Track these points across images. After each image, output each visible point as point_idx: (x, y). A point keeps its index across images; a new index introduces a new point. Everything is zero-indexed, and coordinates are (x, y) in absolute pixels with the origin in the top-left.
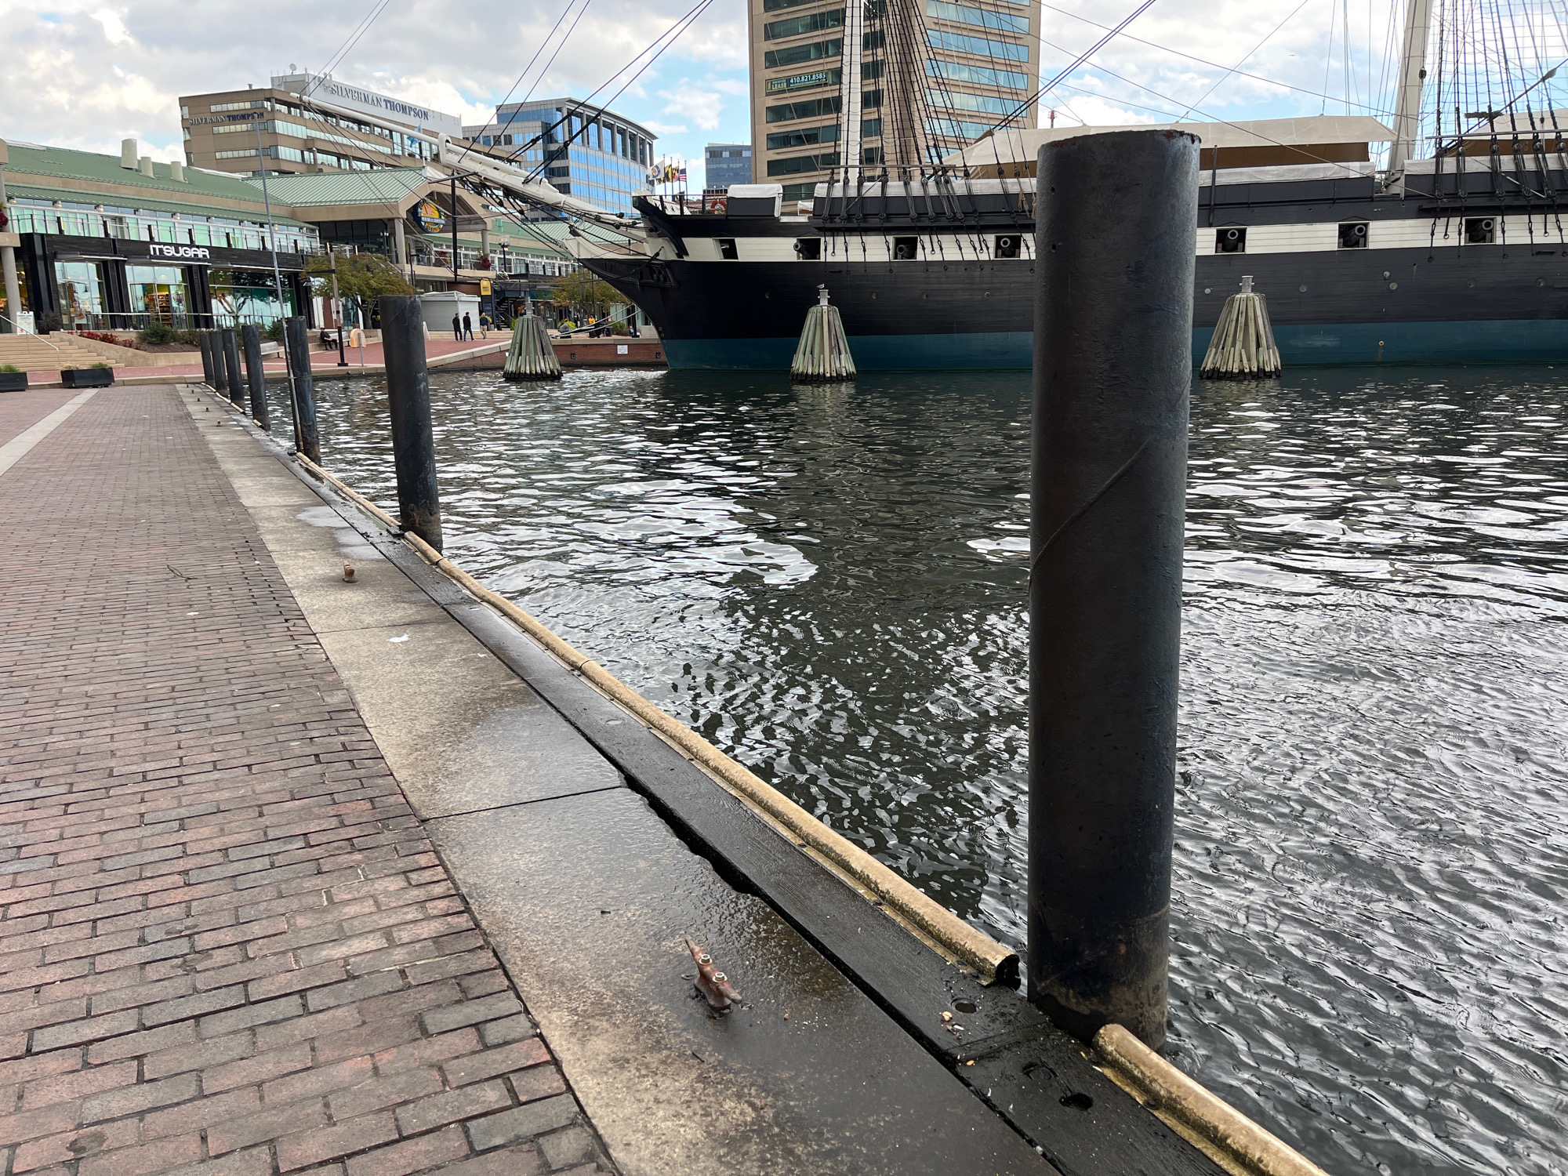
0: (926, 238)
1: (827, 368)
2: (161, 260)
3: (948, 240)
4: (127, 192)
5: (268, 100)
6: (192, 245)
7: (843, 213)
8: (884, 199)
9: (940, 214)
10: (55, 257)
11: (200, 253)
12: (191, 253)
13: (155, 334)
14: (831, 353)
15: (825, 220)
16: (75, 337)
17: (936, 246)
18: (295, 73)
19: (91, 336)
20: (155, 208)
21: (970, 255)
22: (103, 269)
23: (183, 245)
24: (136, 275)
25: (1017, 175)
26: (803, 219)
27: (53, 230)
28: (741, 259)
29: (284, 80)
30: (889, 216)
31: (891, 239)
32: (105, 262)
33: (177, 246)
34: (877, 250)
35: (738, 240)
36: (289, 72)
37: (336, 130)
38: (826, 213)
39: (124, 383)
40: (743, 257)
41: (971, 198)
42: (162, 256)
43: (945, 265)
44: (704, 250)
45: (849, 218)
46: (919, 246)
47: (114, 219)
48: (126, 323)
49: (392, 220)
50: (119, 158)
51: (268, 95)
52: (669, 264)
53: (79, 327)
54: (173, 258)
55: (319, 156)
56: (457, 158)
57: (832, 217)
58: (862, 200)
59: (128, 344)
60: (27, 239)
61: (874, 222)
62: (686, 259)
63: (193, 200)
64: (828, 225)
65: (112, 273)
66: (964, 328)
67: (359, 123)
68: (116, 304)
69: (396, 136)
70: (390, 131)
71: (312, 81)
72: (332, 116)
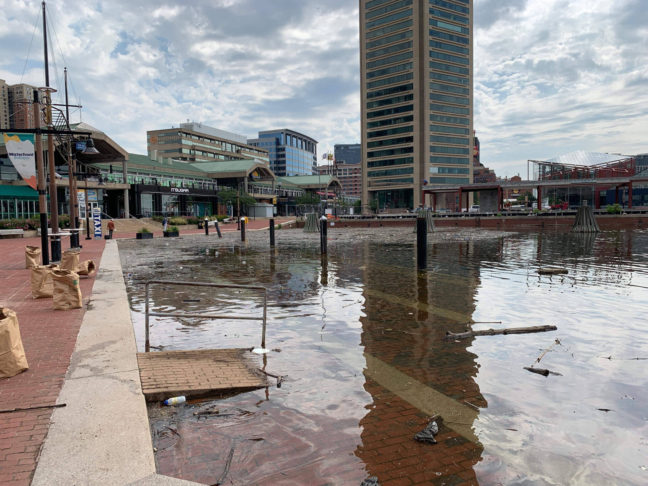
5: (180, 132)
6: (183, 188)
10: (141, 193)
11: (187, 190)
12: (183, 191)
16: (149, 220)
18: (189, 122)
19: (152, 220)
22: (154, 197)
24: (165, 199)
27: (141, 183)
29: (185, 125)
32: (156, 194)
33: (179, 188)
36: (187, 122)
37: (202, 142)
42: (175, 192)
48: (160, 215)
49: (244, 177)
50: (148, 157)
53: (149, 217)
54: (178, 192)
55: (196, 152)
65: (157, 198)
67: (211, 139)
68: (158, 208)
69: (224, 144)
70: (222, 142)
71: (195, 125)
72: (202, 137)
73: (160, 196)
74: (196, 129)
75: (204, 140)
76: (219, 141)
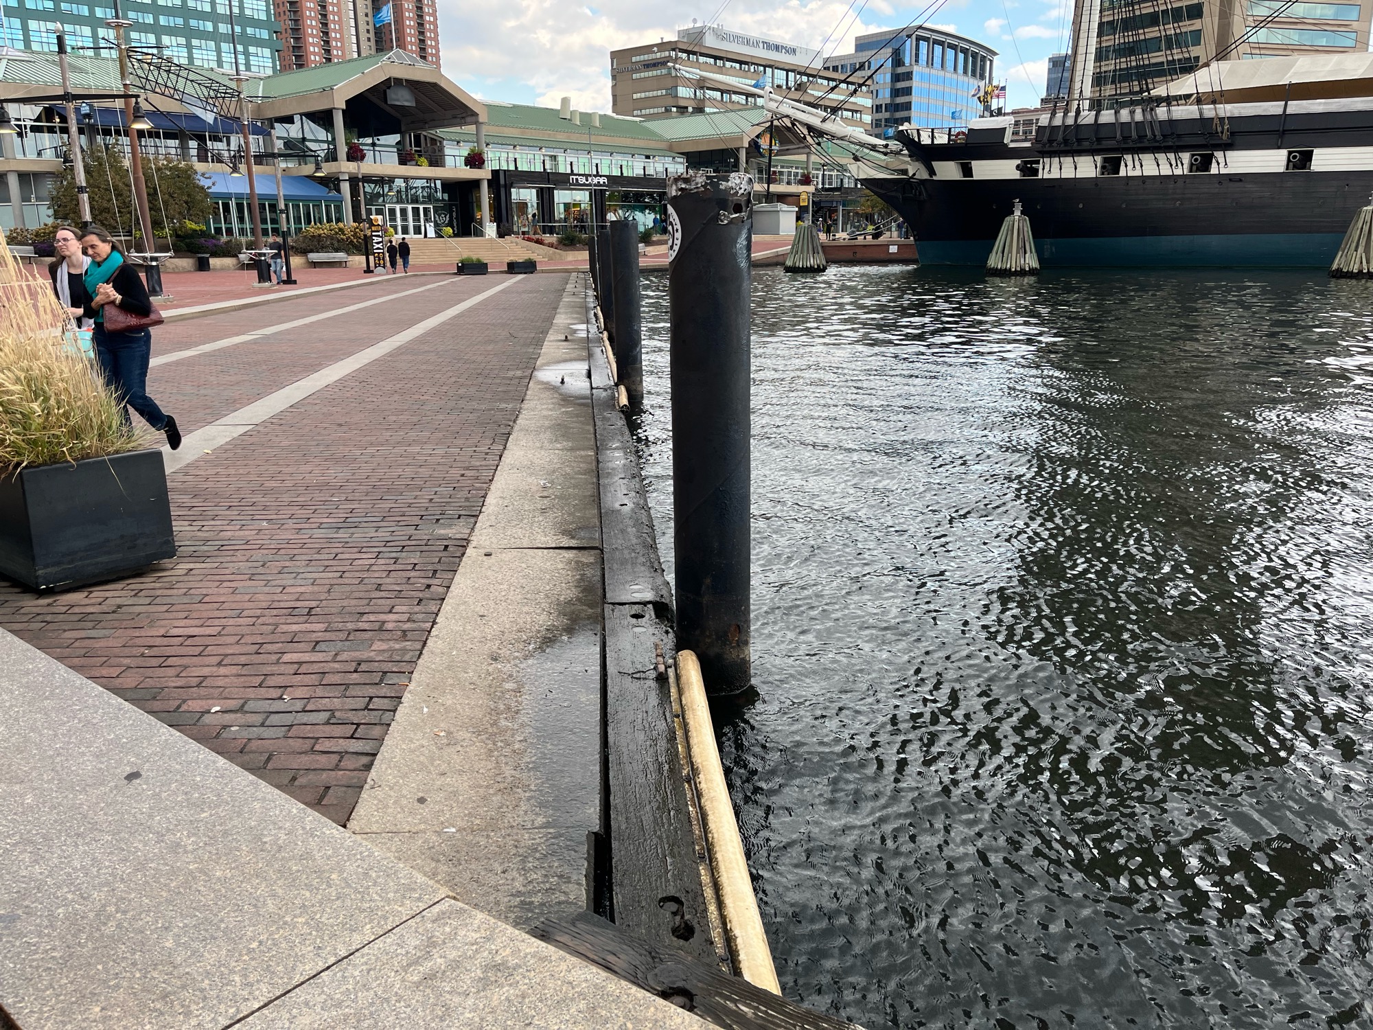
0: (1128, 158)
1: (1013, 264)
2: (577, 186)
3: (1147, 159)
4: (561, 137)
5: (674, 50)
6: (598, 175)
7: (1060, 137)
8: (1096, 125)
9: (1142, 137)
10: (511, 186)
11: (602, 180)
12: (596, 181)
13: (567, 238)
14: (1018, 252)
15: (1044, 145)
16: (520, 240)
17: (1137, 163)
18: (696, 26)
19: (529, 240)
20: (577, 147)
21: (1166, 170)
22: (541, 193)
23: (591, 175)
24: (561, 197)
25: (1214, 102)
26: (1028, 144)
27: (512, 168)
28: (975, 177)
29: (687, 33)
30: (1099, 140)
31: (1099, 159)
32: (542, 189)
33: (587, 176)
34: (1086, 168)
35: (973, 163)
36: (691, 26)
37: (721, 70)
38: (1045, 139)
39: (543, 271)
40: (977, 175)
41: (1171, 123)
42: (578, 183)
43: (1143, 179)
44: (948, 171)
45: (1066, 141)
46: (1123, 164)
47: (551, 156)
48: (551, 231)
49: (738, 149)
50: (557, 111)
51: (673, 46)
52: (923, 182)
53: (524, 233)
54: (584, 185)
55: (708, 92)
56: (775, 105)
57: (1050, 141)
58: (1077, 126)
59: (551, 245)
60: (495, 173)
61: (1086, 145)
62: (935, 178)
63: (604, 140)
64: (1047, 148)
65: (546, 196)
66: (1156, 231)
67: (740, 62)
68: (547, 218)
69: (769, 70)
70: (764, 67)
71: (707, 31)
72: (721, 58)
73: (551, 191)
74: (710, 42)
75: (725, 65)
76: (758, 65)
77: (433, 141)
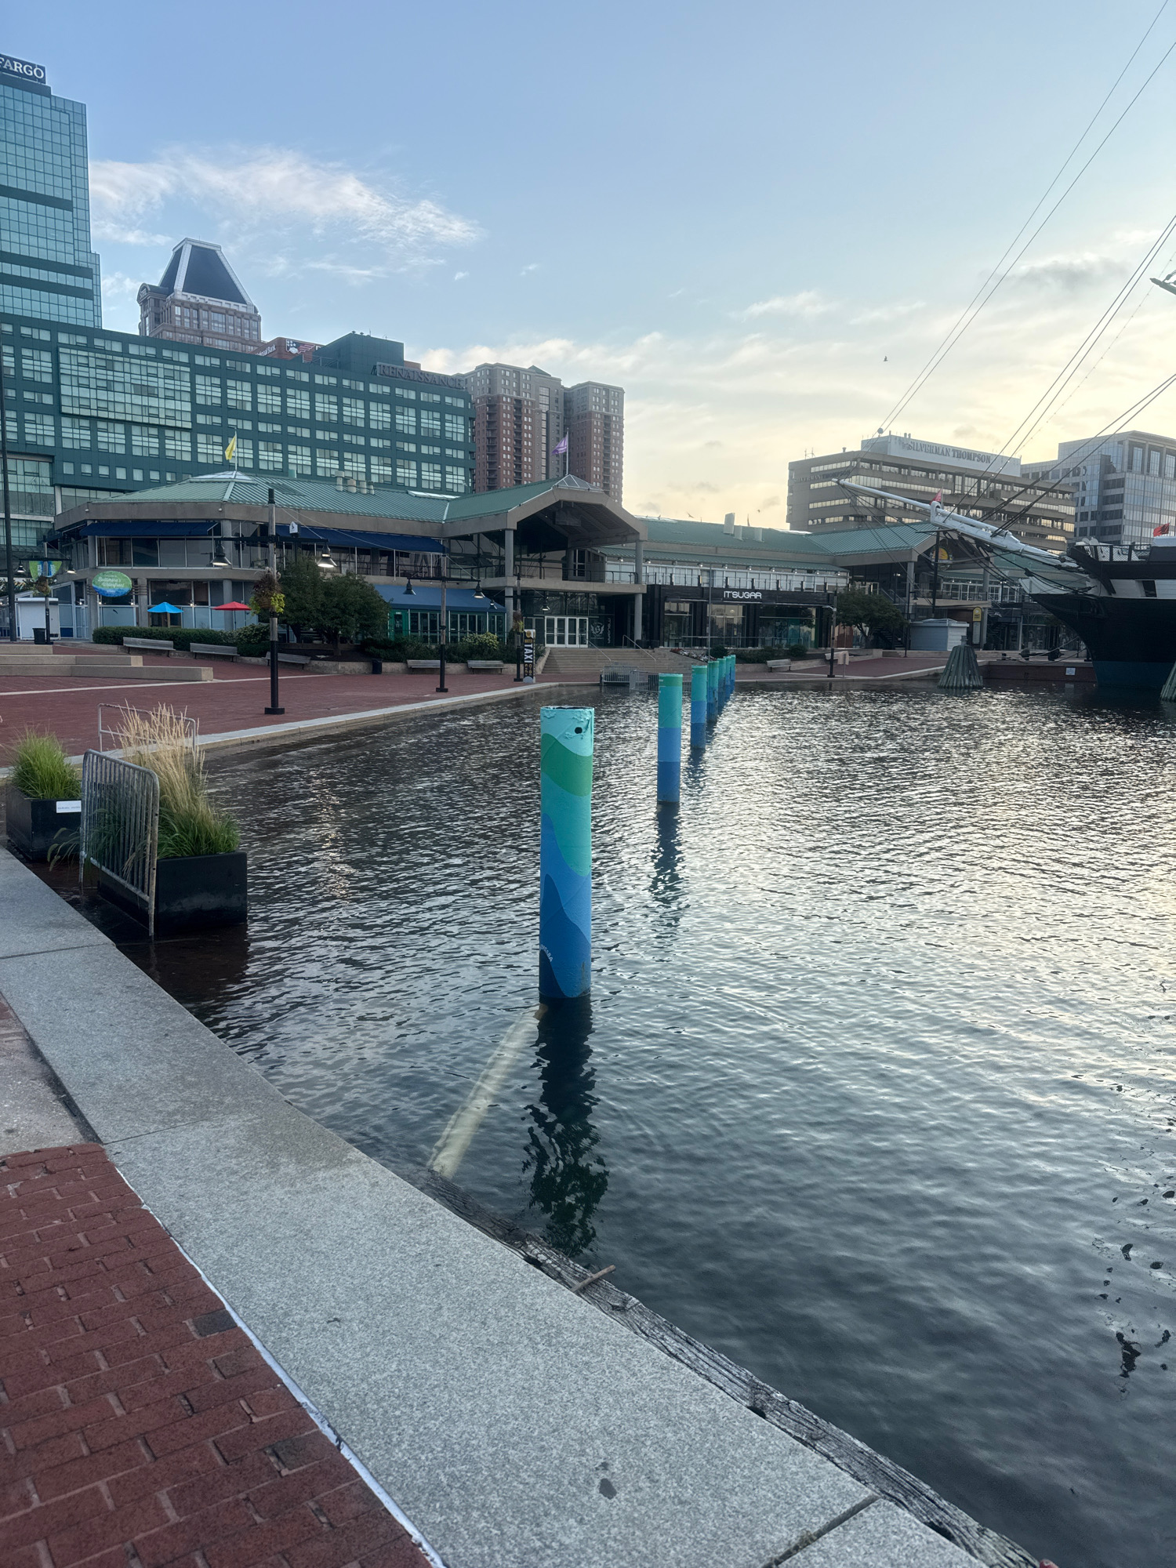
2: (731, 601)
5: (856, 459)
6: (753, 590)
10: (665, 600)
11: (756, 595)
12: (750, 595)
13: (717, 651)
16: (670, 652)
18: (883, 435)
19: (677, 652)
20: (736, 563)
22: (693, 606)
23: (745, 590)
24: (712, 609)
27: (667, 582)
28: (1159, 597)
29: (872, 443)
32: (695, 603)
33: (741, 591)
35: (1156, 581)
36: (877, 436)
37: (905, 479)
40: (1162, 595)
42: (731, 598)
44: (1130, 589)
47: (708, 572)
48: (701, 643)
49: (905, 564)
50: (721, 526)
51: (855, 456)
52: (1102, 600)
54: (738, 599)
56: (943, 519)
59: (699, 658)
60: (652, 588)
62: (1113, 596)
65: (699, 609)
67: (928, 471)
68: (698, 630)
69: (959, 479)
70: (954, 475)
71: (893, 441)
72: (905, 467)
73: (704, 606)
74: (894, 451)
75: (909, 473)
76: (947, 473)
77: (596, 557)
